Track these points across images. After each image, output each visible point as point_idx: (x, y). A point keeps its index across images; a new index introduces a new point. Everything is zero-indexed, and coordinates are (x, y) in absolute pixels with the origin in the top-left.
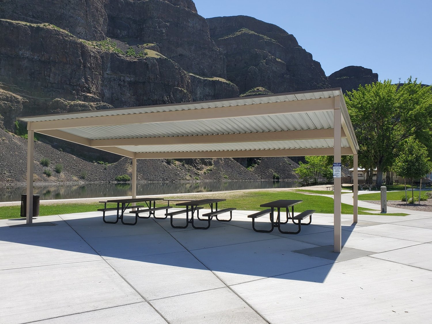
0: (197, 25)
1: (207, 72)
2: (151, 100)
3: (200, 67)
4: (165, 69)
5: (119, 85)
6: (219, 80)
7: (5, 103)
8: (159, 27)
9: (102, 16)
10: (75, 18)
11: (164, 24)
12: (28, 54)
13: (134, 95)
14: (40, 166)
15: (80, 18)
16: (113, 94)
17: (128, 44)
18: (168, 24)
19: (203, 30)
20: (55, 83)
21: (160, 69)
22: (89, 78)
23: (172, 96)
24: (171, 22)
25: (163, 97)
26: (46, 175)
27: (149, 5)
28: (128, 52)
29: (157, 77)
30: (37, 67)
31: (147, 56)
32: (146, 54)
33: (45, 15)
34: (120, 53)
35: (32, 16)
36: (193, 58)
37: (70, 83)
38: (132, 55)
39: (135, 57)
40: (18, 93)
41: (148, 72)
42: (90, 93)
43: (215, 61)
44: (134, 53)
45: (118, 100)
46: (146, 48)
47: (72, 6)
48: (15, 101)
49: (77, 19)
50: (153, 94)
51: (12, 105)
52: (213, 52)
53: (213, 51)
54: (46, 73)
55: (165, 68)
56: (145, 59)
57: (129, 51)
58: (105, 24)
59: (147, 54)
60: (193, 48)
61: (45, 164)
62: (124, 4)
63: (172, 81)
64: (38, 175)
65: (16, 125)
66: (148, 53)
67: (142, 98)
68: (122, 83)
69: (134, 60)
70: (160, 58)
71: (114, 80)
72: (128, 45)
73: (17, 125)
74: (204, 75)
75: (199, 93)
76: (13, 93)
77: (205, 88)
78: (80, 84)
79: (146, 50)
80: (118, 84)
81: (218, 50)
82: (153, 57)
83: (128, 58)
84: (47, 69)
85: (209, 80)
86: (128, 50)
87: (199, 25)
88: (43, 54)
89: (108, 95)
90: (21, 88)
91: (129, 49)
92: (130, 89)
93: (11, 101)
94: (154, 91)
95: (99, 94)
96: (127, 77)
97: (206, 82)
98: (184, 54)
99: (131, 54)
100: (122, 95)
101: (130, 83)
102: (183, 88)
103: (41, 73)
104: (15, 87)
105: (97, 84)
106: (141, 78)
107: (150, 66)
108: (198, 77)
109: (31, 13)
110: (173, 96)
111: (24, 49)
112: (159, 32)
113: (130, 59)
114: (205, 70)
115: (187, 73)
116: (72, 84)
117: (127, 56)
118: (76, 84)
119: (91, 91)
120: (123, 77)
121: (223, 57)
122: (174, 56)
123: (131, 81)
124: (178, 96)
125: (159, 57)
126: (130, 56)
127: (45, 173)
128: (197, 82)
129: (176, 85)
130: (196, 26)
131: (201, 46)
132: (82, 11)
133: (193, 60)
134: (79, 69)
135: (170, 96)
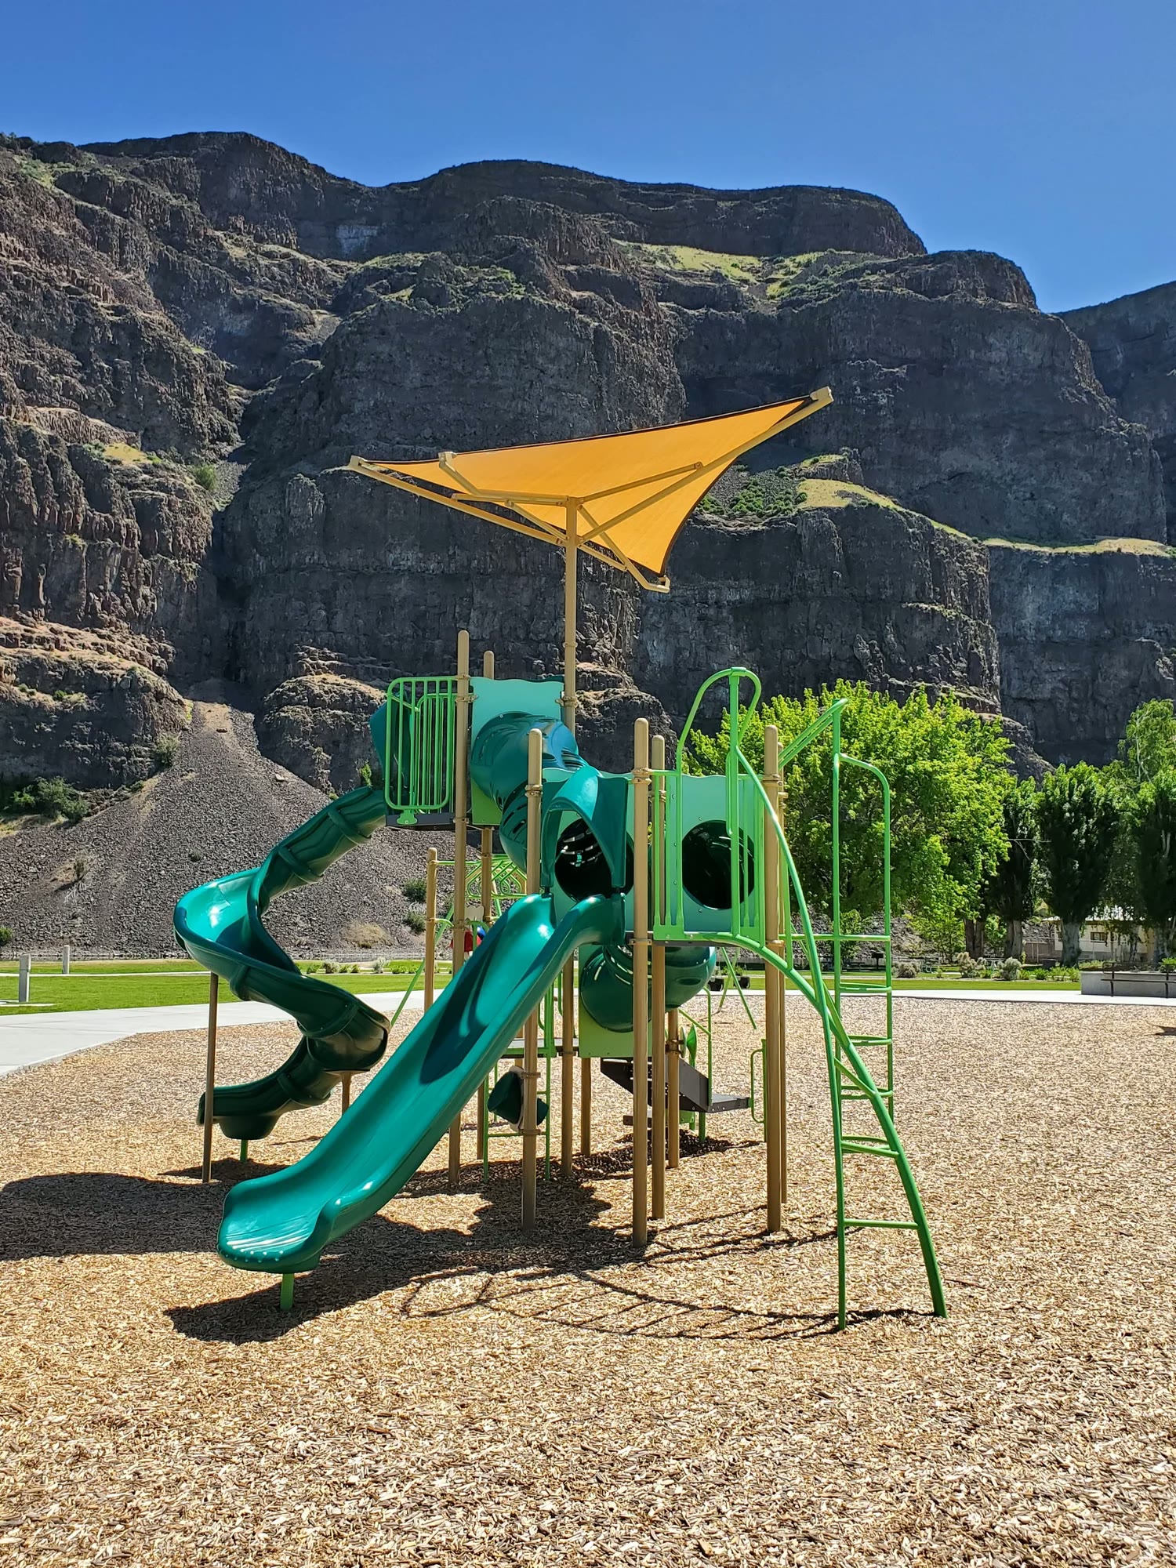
0: (1025, 351)
1: (1075, 523)
2: (811, 660)
3: (1041, 509)
4: (865, 544)
5: (701, 618)
6: (1119, 550)
7: (338, 717)
8: (865, 390)
9: (660, 389)
10: (561, 419)
11: (885, 374)
12: (410, 558)
13: (750, 650)
14: (402, 901)
15: (575, 414)
16: (678, 651)
17: (745, 470)
18: (900, 371)
19: (1052, 367)
20: (483, 639)
21: (844, 547)
22: (590, 611)
23: (891, 638)
24: (914, 361)
25: (852, 647)
26: (409, 929)
27: (829, 317)
28: (737, 500)
29: (832, 577)
30: (435, 596)
31: (801, 506)
32: (801, 499)
33: (468, 428)
34: (707, 509)
35: (431, 440)
36: (1010, 477)
37: (528, 633)
38: (750, 509)
39: (760, 515)
40: (377, 682)
41: (799, 562)
42: (590, 660)
43: (1107, 478)
44: (760, 503)
45: (697, 670)
46: (808, 476)
47: (551, 382)
48: (364, 707)
49: (566, 419)
50: (817, 639)
51: (356, 720)
52: (1097, 444)
53: (1097, 437)
54: (457, 610)
55: (867, 541)
56: (794, 520)
57: (740, 497)
58: (673, 414)
59: (804, 500)
60: (1010, 439)
61: (415, 894)
62: (745, 328)
63: (892, 584)
64: (385, 927)
65: (363, 779)
66: (810, 494)
67: (779, 656)
68: (712, 612)
69: (752, 528)
70: (849, 507)
71: (686, 604)
72: (745, 474)
73: (366, 776)
74: (1057, 536)
75: (1031, 608)
76: (363, 681)
77: (1061, 588)
78: (557, 634)
79: (808, 481)
80: (696, 615)
81: (1122, 429)
82: (821, 509)
83: (731, 523)
84: (462, 598)
85: (1077, 555)
86: (739, 495)
87: (1036, 349)
88: (451, 552)
89: (662, 658)
90: (387, 666)
91: (746, 487)
92: (738, 631)
93: (352, 709)
94: (819, 627)
95: (628, 656)
96: (730, 587)
97: (1064, 563)
98: (968, 470)
99: (744, 508)
100: (711, 654)
101: (736, 608)
102: (941, 602)
103: (445, 613)
104: (372, 662)
105: (621, 625)
106: (777, 587)
107: (805, 541)
108: (1024, 547)
109: (427, 433)
110: (898, 637)
111: (400, 545)
112: (862, 408)
113: (740, 525)
114: (1065, 517)
115: (975, 542)
116: (534, 638)
117: (731, 517)
118: (544, 636)
119: (594, 654)
120: (713, 591)
121: (1147, 455)
122: (927, 482)
123: (741, 601)
124: (918, 635)
125: (848, 501)
126: (743, 514)
127: (408, 922)
128: (1024, 568)
129: (913, 595)
130: (1021, 355)
131: (1047, 428)
132: (584, 391)
133: (1010, 486)
134: (555, 586)
135: (882, 640)
